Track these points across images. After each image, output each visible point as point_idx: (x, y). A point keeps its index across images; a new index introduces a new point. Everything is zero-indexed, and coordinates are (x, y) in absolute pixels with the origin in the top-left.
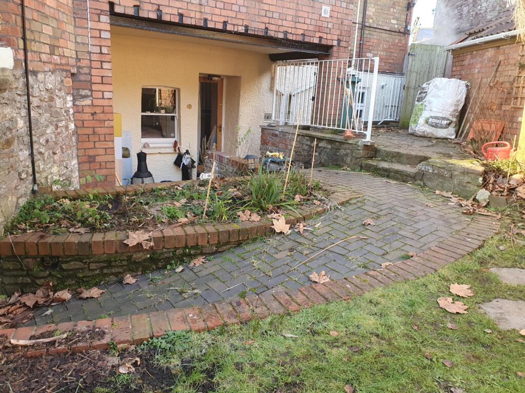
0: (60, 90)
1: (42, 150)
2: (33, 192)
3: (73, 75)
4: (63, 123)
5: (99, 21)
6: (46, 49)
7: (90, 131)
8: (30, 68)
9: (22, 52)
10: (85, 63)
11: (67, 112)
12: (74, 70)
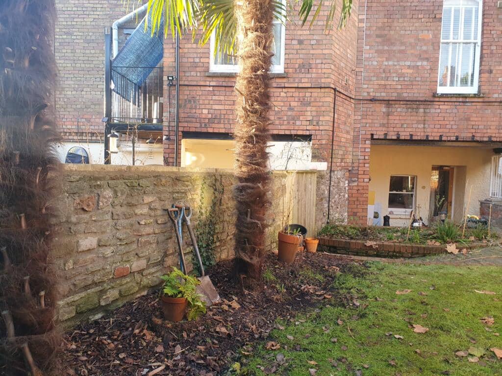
0: (343, 178)
1: (333, 205)
2: (328, 223)
3: (349, 171)
4: (343, 194)
5: (365, 144)
6: (339, 160)
7: (355, 199)
8: (332, 169)
9: (330, 163)
10: (356, 165)
11: (345, 188)
12: (350, 169)
